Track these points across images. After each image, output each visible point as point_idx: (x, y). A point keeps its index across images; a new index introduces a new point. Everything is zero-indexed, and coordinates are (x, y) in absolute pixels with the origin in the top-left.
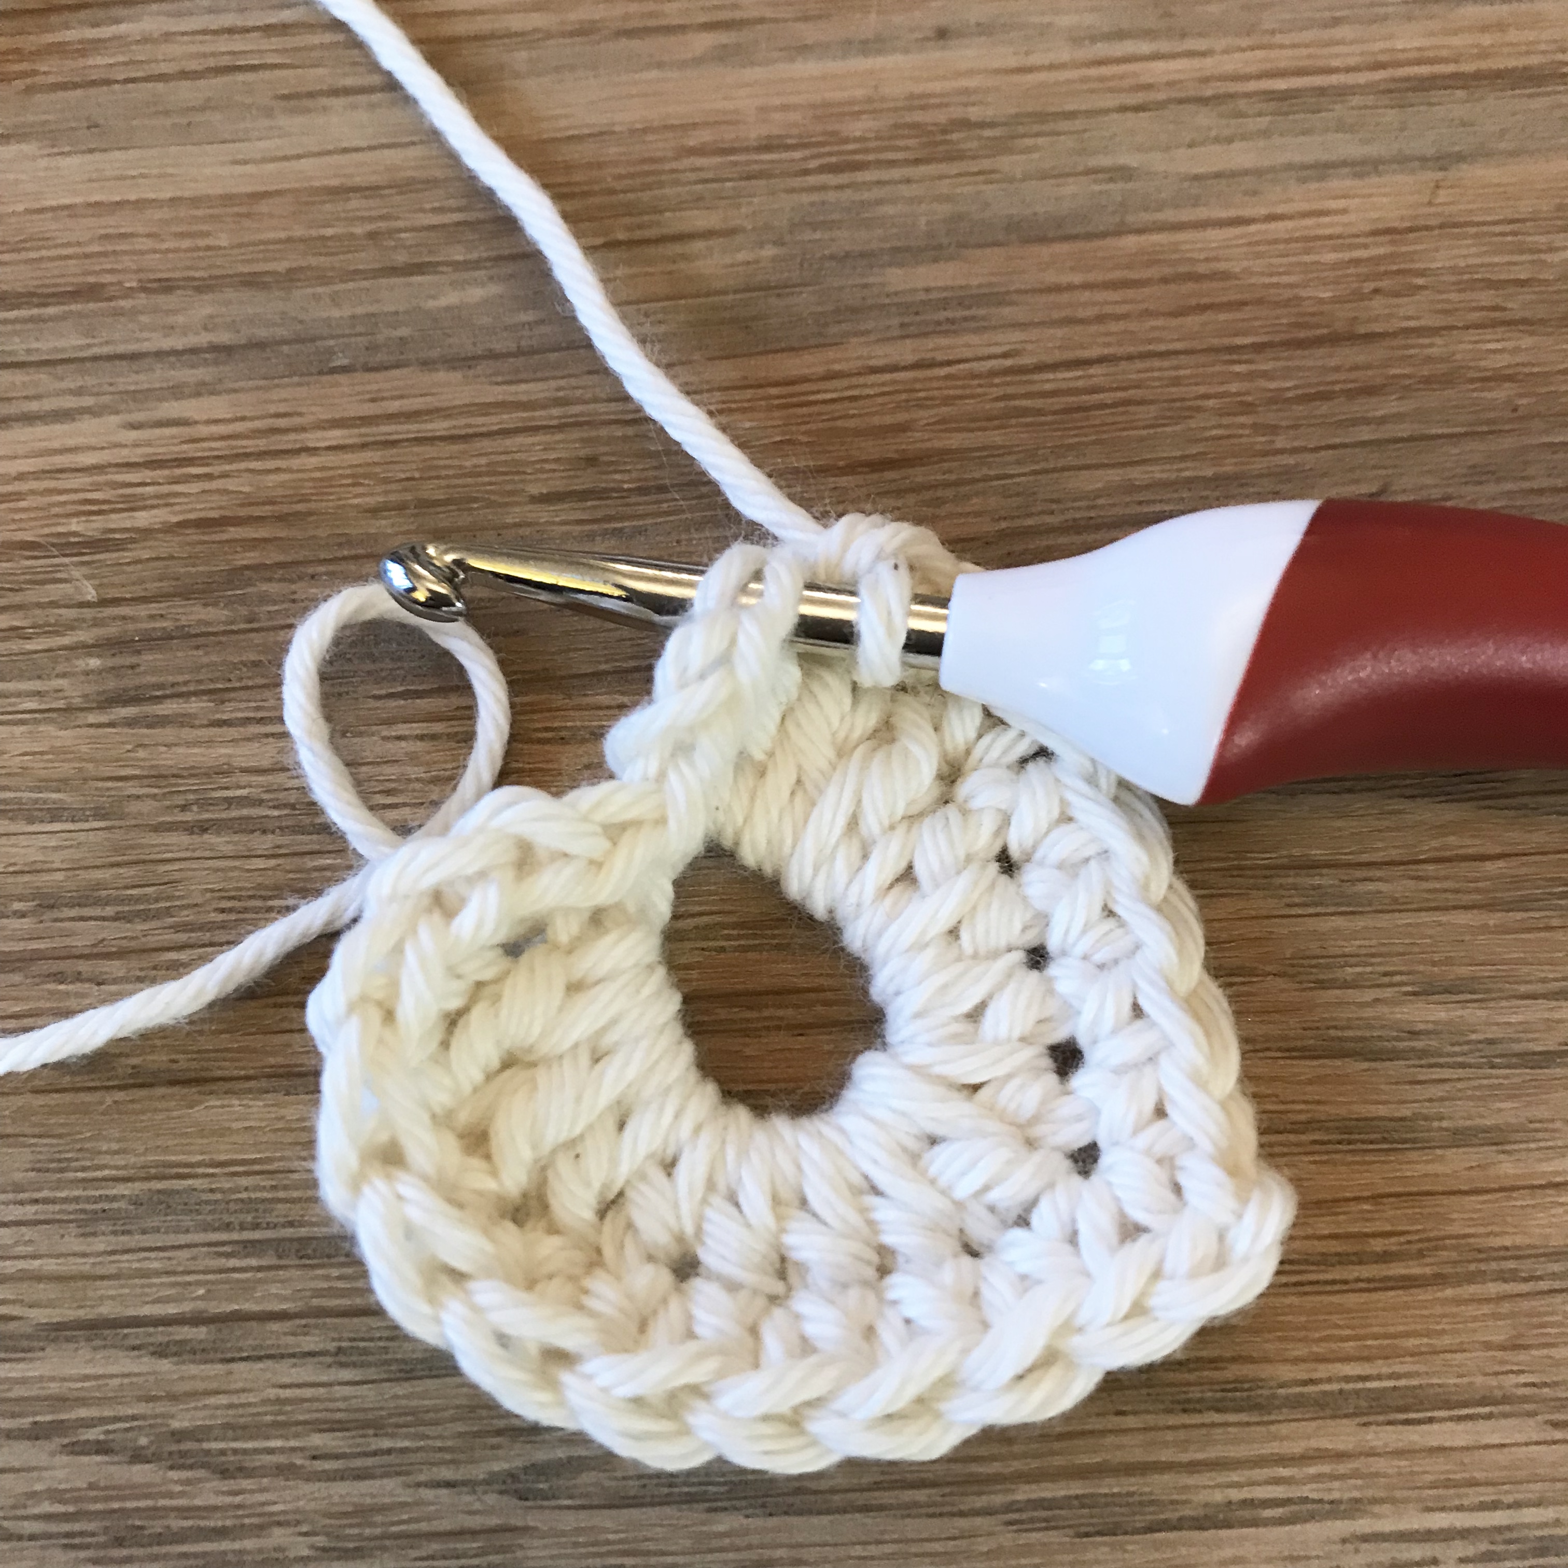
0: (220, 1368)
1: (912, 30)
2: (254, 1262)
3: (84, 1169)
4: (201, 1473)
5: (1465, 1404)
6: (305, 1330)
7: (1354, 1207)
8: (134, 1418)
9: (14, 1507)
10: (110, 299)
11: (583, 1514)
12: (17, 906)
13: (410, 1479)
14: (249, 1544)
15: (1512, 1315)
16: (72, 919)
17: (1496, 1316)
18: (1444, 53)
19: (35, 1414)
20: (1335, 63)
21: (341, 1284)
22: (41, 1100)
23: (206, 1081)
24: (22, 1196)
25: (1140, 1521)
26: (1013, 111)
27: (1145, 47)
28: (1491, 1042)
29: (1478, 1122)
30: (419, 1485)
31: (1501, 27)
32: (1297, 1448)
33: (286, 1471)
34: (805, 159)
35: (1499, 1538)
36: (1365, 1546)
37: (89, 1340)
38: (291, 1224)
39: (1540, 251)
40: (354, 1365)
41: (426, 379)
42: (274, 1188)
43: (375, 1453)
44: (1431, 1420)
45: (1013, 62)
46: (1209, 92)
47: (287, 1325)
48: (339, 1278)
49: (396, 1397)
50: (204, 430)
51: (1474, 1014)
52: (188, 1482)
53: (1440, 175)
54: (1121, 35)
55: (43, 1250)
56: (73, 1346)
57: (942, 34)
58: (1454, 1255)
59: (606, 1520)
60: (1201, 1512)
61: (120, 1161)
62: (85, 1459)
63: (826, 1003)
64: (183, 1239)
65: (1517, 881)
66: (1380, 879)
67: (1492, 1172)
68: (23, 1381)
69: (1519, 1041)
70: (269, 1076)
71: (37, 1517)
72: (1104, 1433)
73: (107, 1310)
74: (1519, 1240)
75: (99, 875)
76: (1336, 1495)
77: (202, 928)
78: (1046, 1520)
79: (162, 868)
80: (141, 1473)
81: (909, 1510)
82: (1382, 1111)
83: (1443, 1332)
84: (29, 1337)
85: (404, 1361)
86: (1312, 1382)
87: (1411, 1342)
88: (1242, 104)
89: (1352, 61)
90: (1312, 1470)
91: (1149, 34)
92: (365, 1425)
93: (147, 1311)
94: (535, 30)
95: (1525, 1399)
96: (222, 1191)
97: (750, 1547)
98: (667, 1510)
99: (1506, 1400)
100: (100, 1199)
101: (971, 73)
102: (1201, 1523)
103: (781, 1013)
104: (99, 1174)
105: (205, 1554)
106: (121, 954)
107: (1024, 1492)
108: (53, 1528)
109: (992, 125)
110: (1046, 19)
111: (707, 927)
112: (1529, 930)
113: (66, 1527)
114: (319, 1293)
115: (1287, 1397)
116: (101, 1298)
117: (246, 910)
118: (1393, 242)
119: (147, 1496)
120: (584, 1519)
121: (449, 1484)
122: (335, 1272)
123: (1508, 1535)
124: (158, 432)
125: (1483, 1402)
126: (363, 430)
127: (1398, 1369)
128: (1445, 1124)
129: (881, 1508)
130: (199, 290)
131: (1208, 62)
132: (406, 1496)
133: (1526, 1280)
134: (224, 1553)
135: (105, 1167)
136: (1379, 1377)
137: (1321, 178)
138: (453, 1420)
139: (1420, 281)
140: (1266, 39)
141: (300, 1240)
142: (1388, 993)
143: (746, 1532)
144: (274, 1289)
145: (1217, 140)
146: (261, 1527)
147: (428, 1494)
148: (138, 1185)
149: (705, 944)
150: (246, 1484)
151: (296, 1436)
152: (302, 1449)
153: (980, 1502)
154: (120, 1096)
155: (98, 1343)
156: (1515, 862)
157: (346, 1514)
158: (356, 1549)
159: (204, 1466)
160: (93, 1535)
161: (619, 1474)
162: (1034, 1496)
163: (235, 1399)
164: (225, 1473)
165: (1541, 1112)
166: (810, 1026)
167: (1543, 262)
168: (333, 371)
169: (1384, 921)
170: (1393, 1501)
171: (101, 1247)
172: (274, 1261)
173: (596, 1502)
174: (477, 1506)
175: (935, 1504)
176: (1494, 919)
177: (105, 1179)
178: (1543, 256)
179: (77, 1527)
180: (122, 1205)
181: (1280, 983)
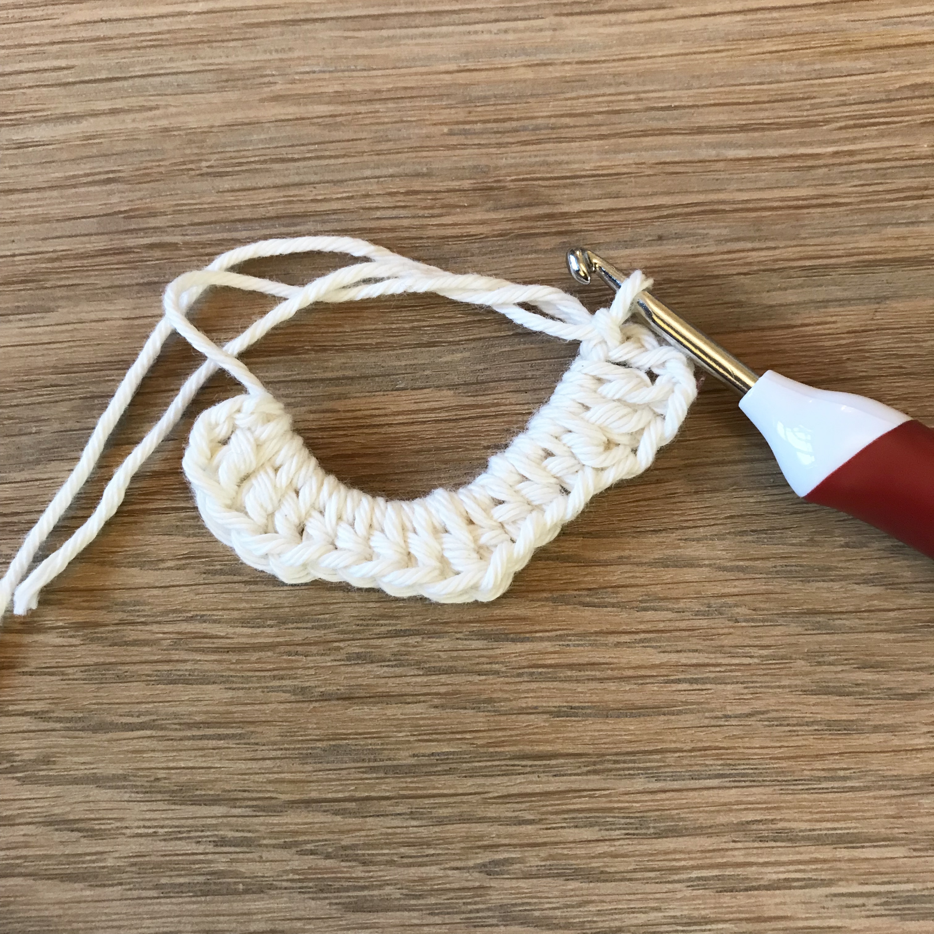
0: (360, 820)
1: (646, 236)
2: (374, 775)
3: (301, 736)
4: (354, 864)
5: (877, 841)
6: (397, 804)
7: (832, 758)
8: (326, 840)
9: (278, 876)
10: (298, 354)
11: (514, 881)
12: (269, 622)
13: (442, 866)
14: (376, 892)
15: (896, 804)
16: (292, 628)
17: (891, 804)
18: (880, 249)
19: (284, 838)
20: (832, 253)
21: (411, 785)
22: (282, 706)
23: (353, 698)
24: (275, 747)
25: (742, 886)
26: (690, 275)
27: (749, 245)
28: (890, 689)
29: (884, 722)
30: (445, 869)
31: (905, 238)
32: (806, 857)
33: (391, 863)
34: (600, 296)
35: (890, 896)
36: (835, 899)
37: (306, 808)
38: (390, 759)
39: (919, 342)
40: (417, 819)
41: (438, 394)
42: (382, 744)
43: (427, 856)
44: (863, 847)
45: (691, 252)
46: (777, 267)
47: (389, 802)
48: (411, 782)
49: (436, 832)
50: (343, 415)
51: (884, 677)
52: (350, 867)
53: (877, 306)
54: (738, 239)
55: (286, 769)
56: (299, 810)
57: (660, 238)
58: (873, 779)
59: (522, 884)
60: (766, 883)
61: (318, 732)
62: (306, 857)
63: (612, 669)
64: (344, 766)
65: (901, 621)
66: (844, 619)
67: (890, 744)
68: (279, 824)
69: (902, 689)
70: (379, 696)
71: (287, 880)
72: (727, 850)
73: (314, 795)
74: (900, 772)
75: (304, 609)
76: (823, 877)
77: (349, 632)
78: (704, 885)
79: (332, 607)
80: (329, 863)
81: (647, 880)
82: (844, 717)
83: (868, 811)
84: (280, 806)
85: (439, 817)
86: (814, 830)
87: (854, 815)
88: (792, 272)
89: (840, 253)
90: (813, 867)
91: (751, 239)
92: (421, 844)
93: (330, 796)
94: (482, 234)
95: (902, 839)
96: (360, 745)
97: (583, 895)
98: (549, 880)
99: (894, 839)
100: (308, 748)
101: (673, 257)
102: (767, 888)
103: (593, 673)
104: (308, 738)
105: (357, 897)
106: (316, 643)
107: (695, 874)
108: (294, 885)
109: (681, 281)
110: (705, 232)
111: (560, 635)
112: (908, 642)
113: (299, 885)
114: (402, 789)
115: (803, 836)
116: (311, 790)
117: (367, 625)
118: (856, 337)
119: (333, 873)
120: (514, 883)
121: (457, 869)
122: (409, 780)
123: (895, 895)
124: (322, 415)
125: (884, 840)
126: (412, 416)
127: (849, 825)
128: (870, 723)
129: (636, 879)
130: (337, 350)
131: (777, 252)
132: (441, 873)
133: (903, 789)
134: (365, 896)
135: (310, 735)
136: (841, 829)
137: (826, 307)
138: (459, 842)
139: (867, 355)
140: (802, 242)
141: (394, 766)
142: (847, 667)
143: (582, 889)
144: (383, 787)
145: (780, 289)
146: (380, 886)
147: (450, 872)
148: (325, 743)
149: (561, 643)
150: (373, 868)
151: (394, 848)
152: (396, 854)
153: (676, 877)
154: (317, 704)
155: (310, 809)
156: (901, 612)
157: (415, 881)
158: (420, 895)
159: (355, 860)
160: (311, 888)
161: (528, 865)
162: (699, 875)
163: (369, 833)
164: (364, 863)
165: (909, 719)
166: (607, 679)
167: (921, 347)
168: (397, 390)
169: (845, 637)
170: (847, 880)
171: (310, 769)
172: (383, 775)
173: (519, 876)
174: (470, 878)
175: (658, 878)
176: (892, 636)
177: (311, 740)
178: (921, 344)
179: (305, 884)
180: (318, 751)
181: (803, 662)
